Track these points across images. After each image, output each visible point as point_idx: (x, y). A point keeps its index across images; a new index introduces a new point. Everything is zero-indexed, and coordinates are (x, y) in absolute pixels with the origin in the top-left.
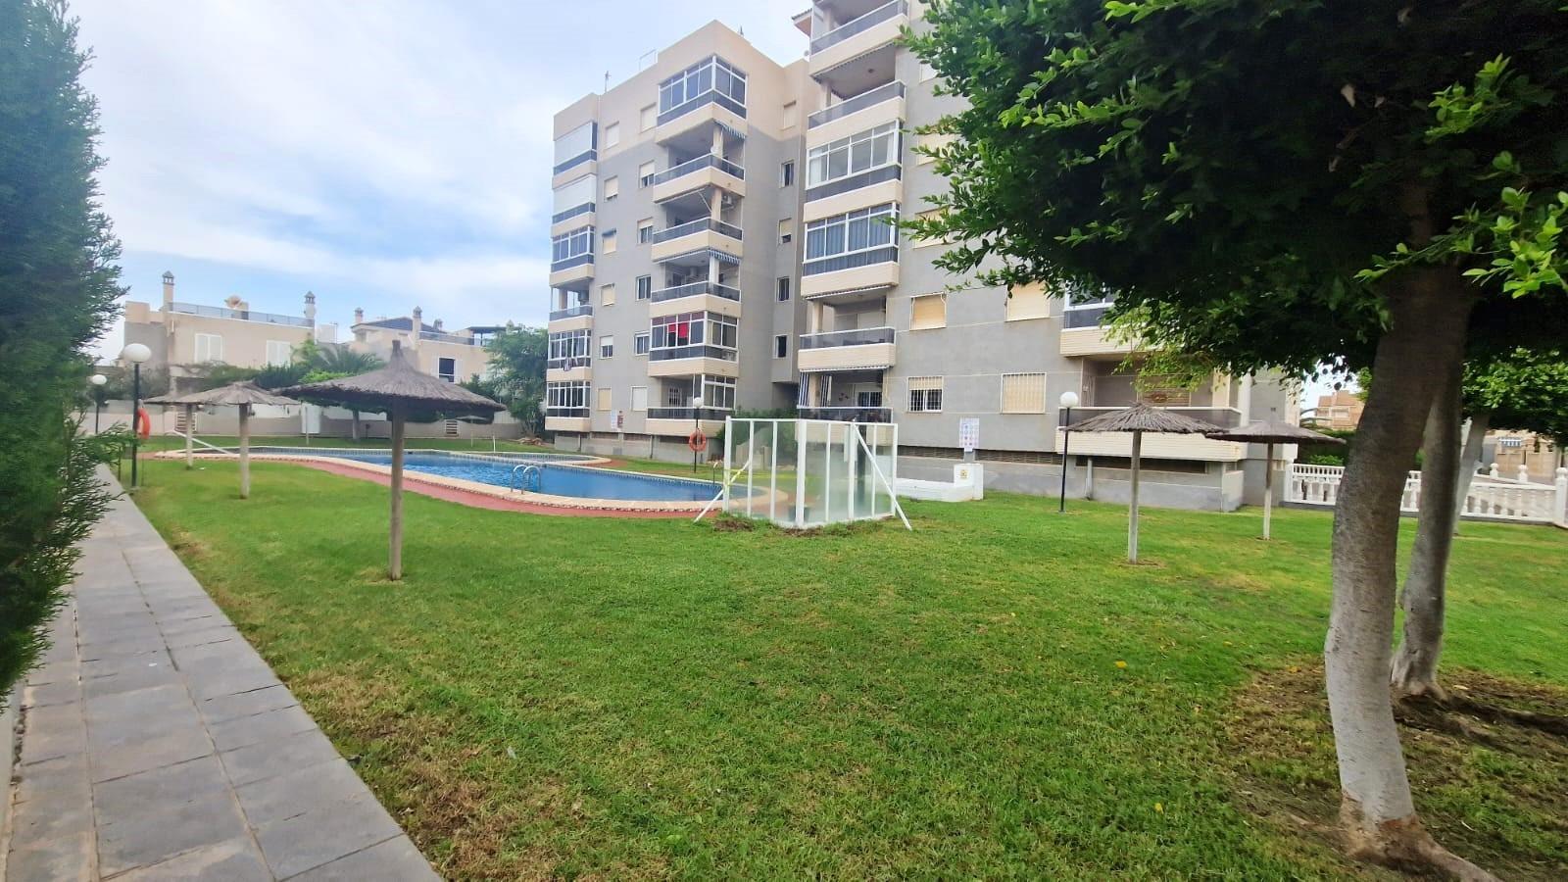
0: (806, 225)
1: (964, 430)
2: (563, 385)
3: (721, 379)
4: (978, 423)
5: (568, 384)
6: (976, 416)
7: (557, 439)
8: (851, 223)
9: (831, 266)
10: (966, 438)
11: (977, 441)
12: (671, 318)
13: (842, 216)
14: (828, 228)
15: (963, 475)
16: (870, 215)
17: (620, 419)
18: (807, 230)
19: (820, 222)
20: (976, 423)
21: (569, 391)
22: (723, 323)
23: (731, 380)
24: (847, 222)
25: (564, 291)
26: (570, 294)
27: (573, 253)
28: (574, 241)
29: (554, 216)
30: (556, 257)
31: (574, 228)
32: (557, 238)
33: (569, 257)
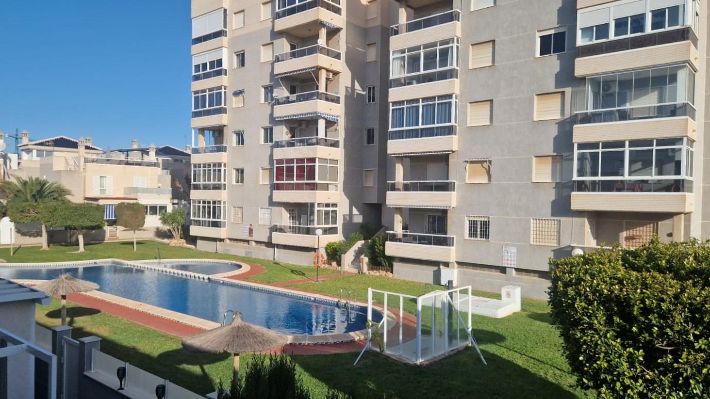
0: (391, 104)
1: (506, 254)
2: (204, 202)
3: (327, 205)
4: (515, 251)
5: (209, 202)
6: (513, 246)
7: (199, 242)
8: (423, 106)
9: (409, 135)
10: (507, 260)
11: (515, 263)
12: (290, 161)
13: (417, 101)
14: (407, 108)
15: (508, 295)
16: (437, 102)
17: (251, 231)
18: (391, 108)
19: (402, 103)
20: (514, 250)
21: (209, 207)
22: (328, 165)
23: (335, 205)
24: (421, 104)
25: (202, 130)
26: (206, 132)
27: (211, 105)
28: (211, 96)
29: (194, 76)
30: (196, 107)
31: (211, 86)
32: (196, 92)
33: (207, 108)
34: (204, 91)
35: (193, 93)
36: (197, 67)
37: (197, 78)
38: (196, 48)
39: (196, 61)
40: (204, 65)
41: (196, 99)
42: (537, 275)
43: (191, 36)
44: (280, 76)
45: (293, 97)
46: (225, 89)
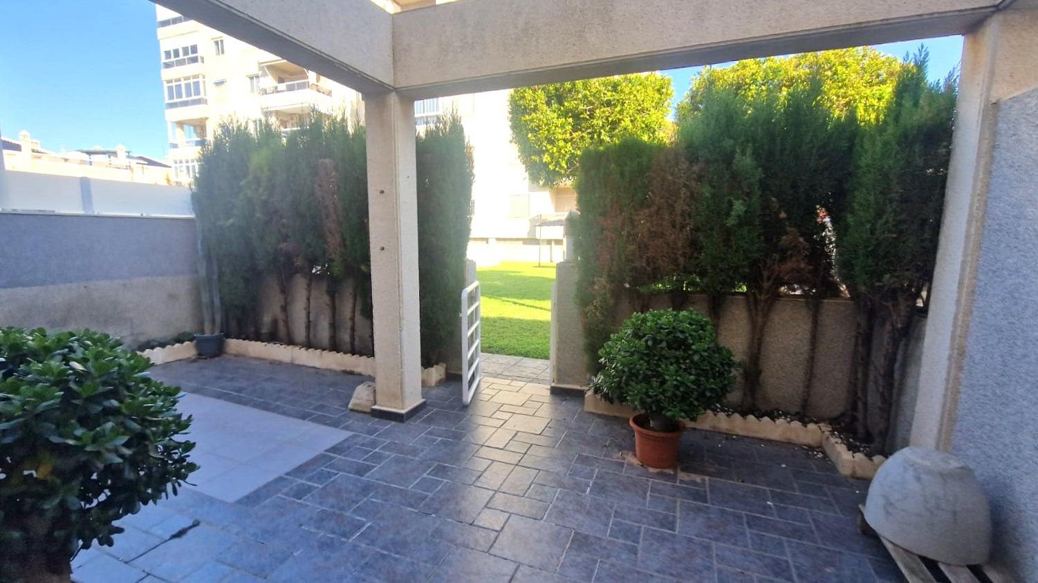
25: (181, 124)
26: (186, 127)
27: (189, 94)
28: (188, 86)
29: (165, 63)
30: (171, 97)
31: (187, 75)
32: (170, 81)
33: (184, 98)
34: (179, 80)
35: (165, 83)
36: (168, 54)
37: (167, 66)
38: (162, 32)
39: (166, 45)
40: (176, 53)
41: (170, 89)
42: (521, 242)
43: (156, 18)
44: (267, 64)
45: (282, 86)
46: (204, 77)
